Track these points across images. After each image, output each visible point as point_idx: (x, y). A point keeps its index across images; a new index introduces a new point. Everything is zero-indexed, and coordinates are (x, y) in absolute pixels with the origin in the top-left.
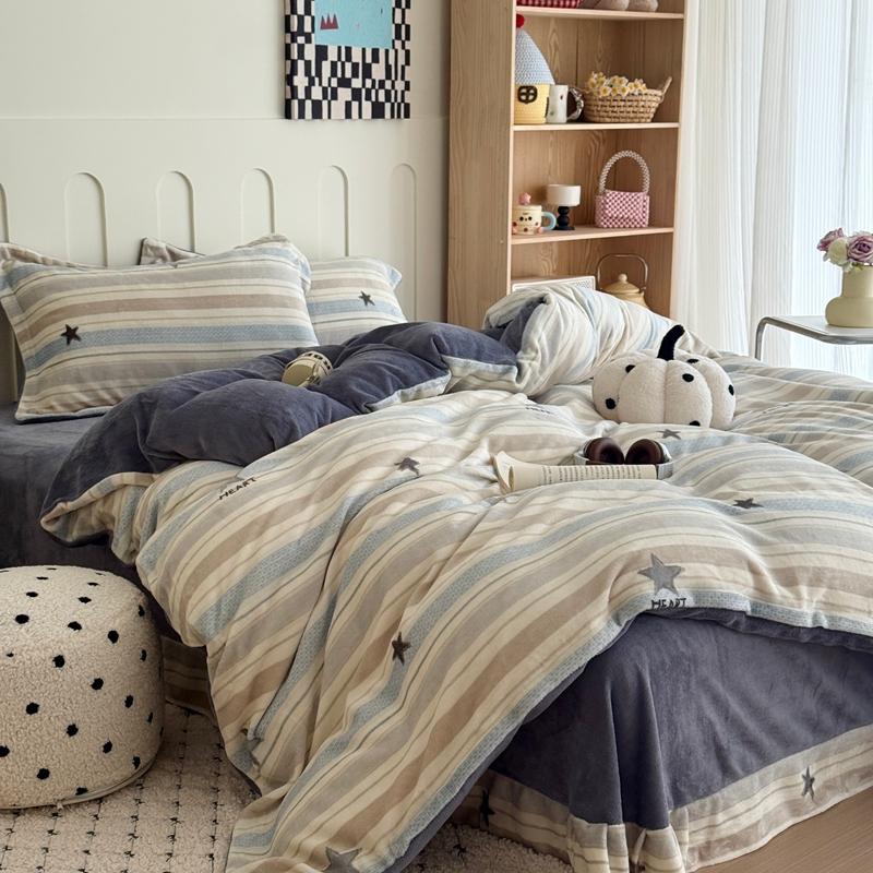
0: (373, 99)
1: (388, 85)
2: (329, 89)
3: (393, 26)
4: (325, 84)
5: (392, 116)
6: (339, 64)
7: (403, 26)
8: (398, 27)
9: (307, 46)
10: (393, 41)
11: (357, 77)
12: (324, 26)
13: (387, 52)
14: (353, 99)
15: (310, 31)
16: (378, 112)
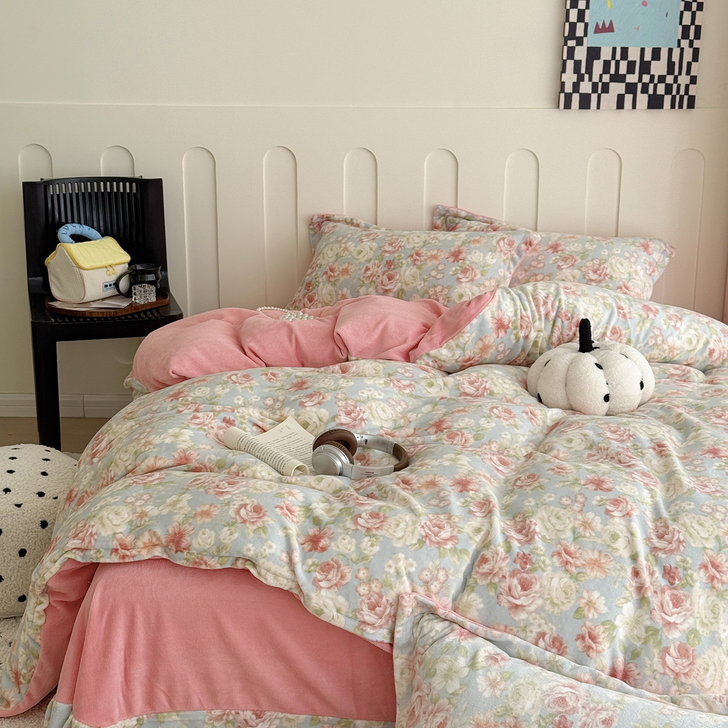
0: (651, 91)
1: (670, 79)
2: (600, 84)
3: (681, 27)
4: (596, 79)
5: (673, 107)
6: (613, 63)
7: (693, 28)
8: (686, 29)
9: (578, 49)
10: (679, 41)
11: (634, 73)
12: (598, 30)
13: (670, 51)
14: (627, 92)
15: (582, 35)
16: (655, 103)
